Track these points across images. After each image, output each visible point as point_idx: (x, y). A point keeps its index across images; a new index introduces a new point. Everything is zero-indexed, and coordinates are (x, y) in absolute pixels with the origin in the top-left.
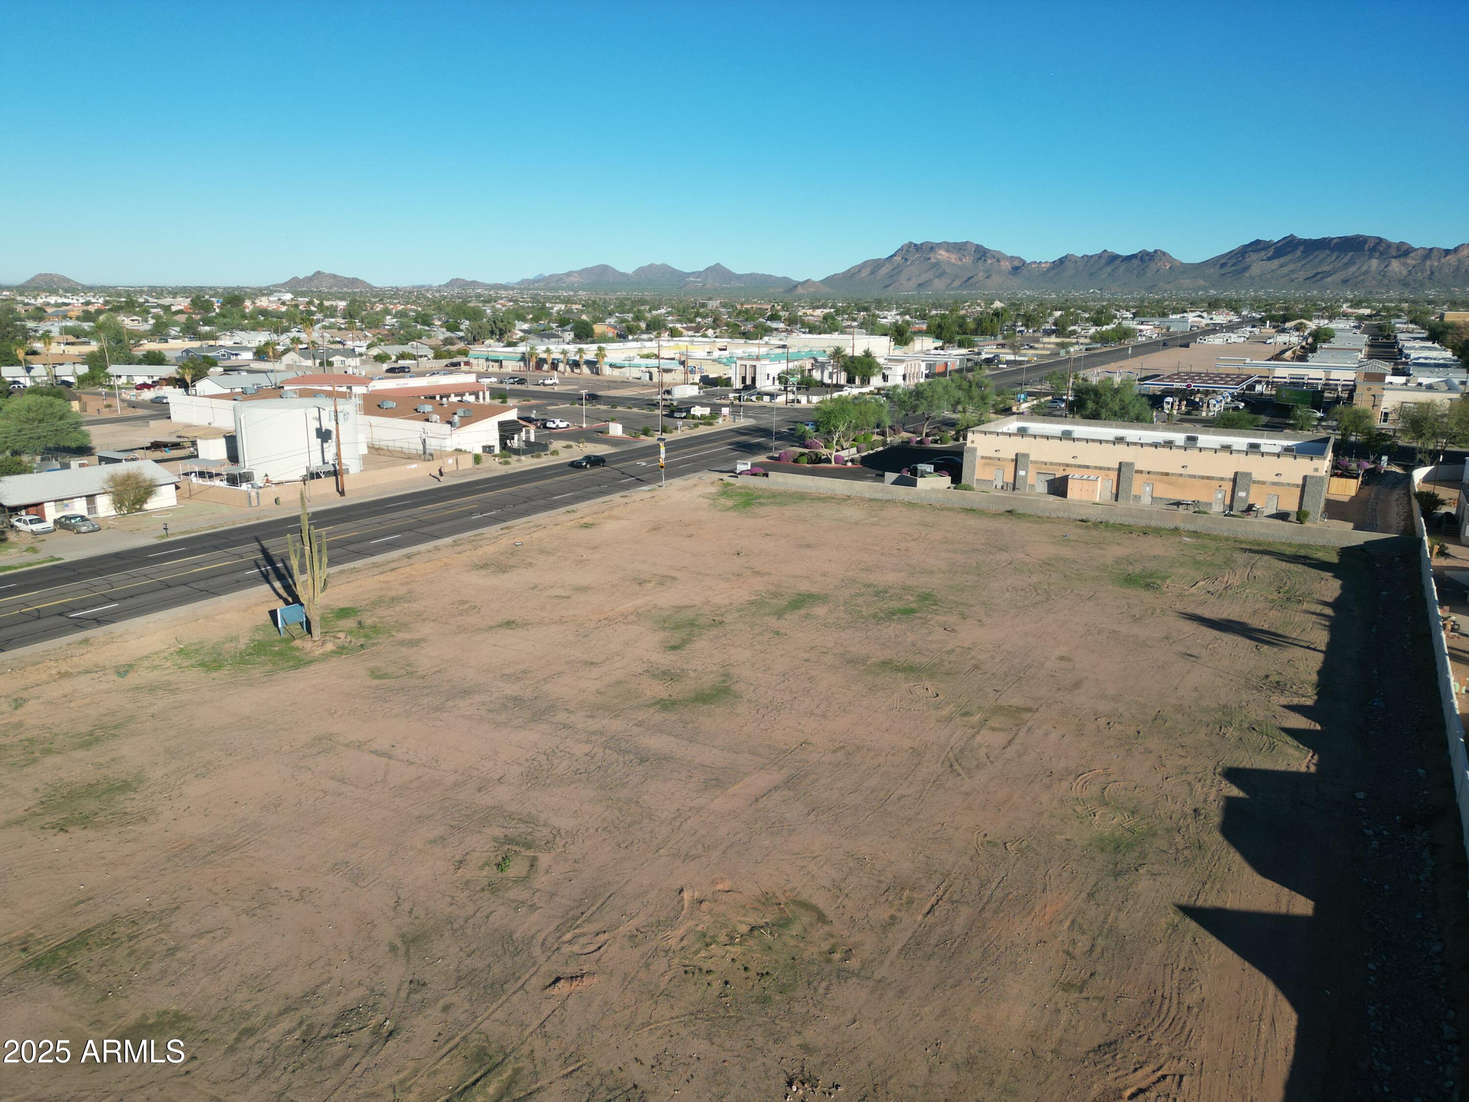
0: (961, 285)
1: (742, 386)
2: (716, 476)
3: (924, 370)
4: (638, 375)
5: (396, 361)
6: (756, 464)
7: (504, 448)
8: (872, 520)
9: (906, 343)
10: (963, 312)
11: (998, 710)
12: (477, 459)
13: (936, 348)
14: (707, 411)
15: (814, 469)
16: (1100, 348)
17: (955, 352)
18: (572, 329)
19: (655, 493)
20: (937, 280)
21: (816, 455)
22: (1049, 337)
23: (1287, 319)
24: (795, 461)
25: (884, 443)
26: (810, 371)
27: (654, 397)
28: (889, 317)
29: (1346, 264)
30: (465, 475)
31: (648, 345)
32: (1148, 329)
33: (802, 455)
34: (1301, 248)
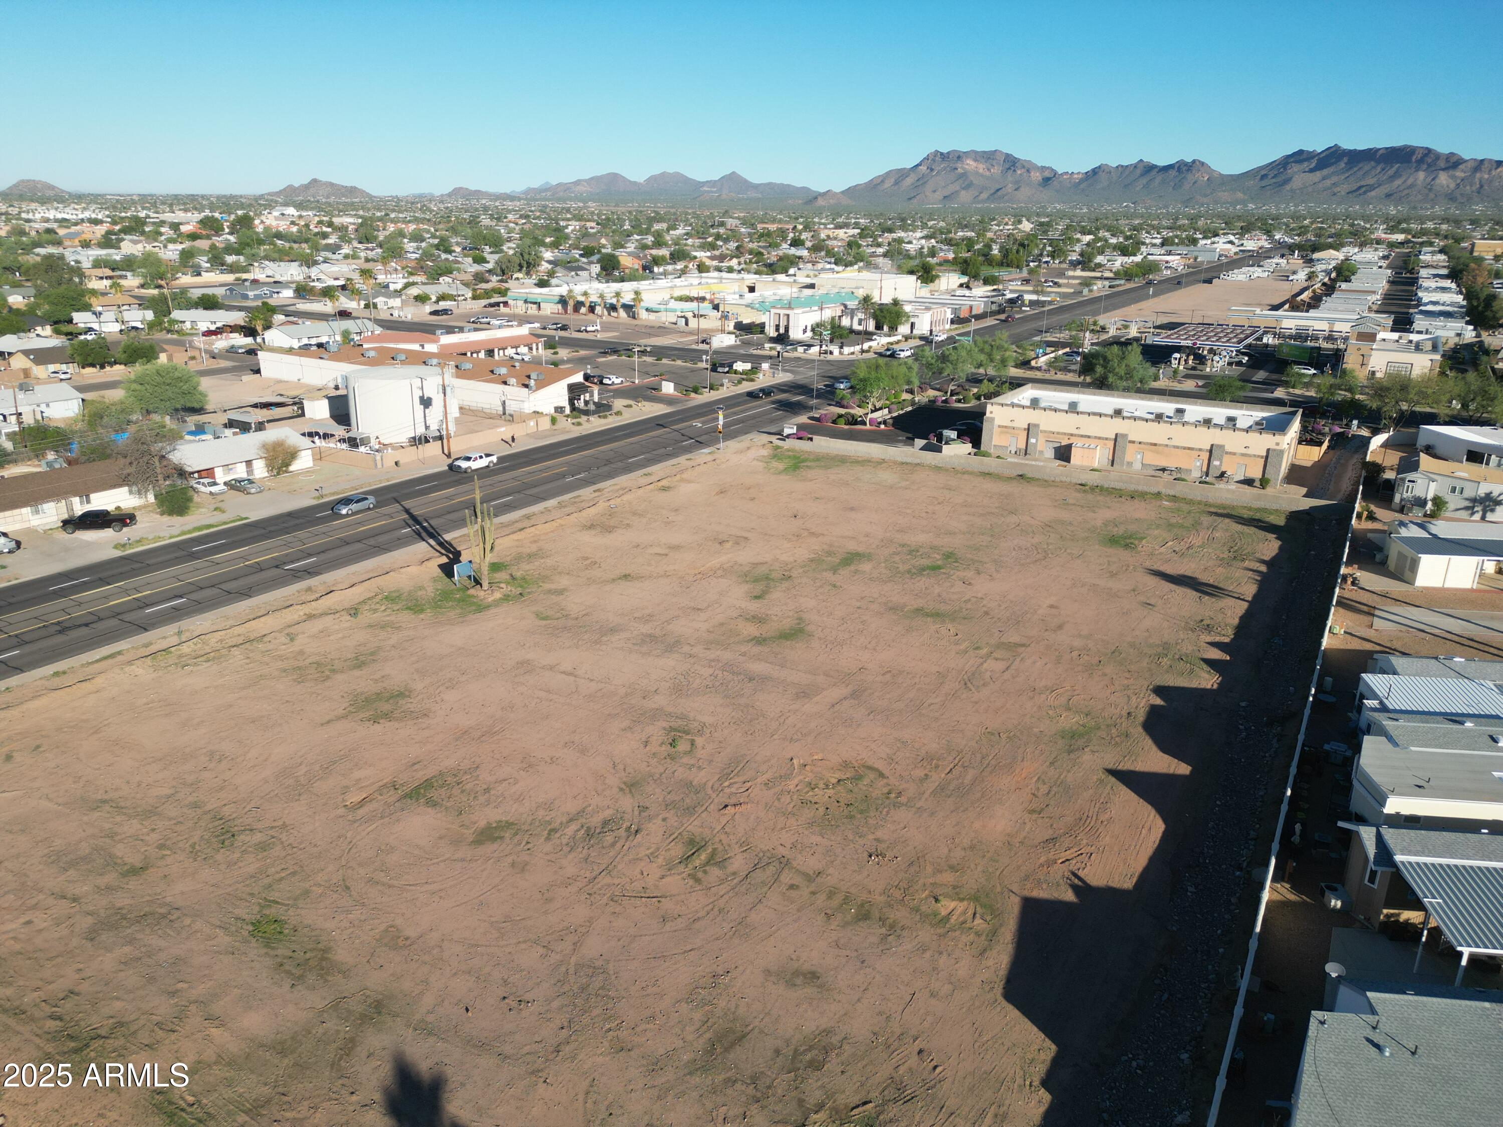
0: (988, 198)
1: (775, 334)
2: (765, 438)
3: (950, 316)
4: (674, 320)
5: (437, 302)
6: (800, 427)
7: (573, 408)
8: (904, 484)
9: (932, 281)
10: (990, 235)
11: (1001, 645)
12: (554, 421)
13: (961, 285)
14: (748, 366)
15: (850, 431)
16: (1124, 285)
17: (981, 291)
18: (598, 262)
19: (715, 456)
20: (963, 192)
21: (853, 416)
22: (1075, 270)
23: (1315, 248)
24: (834, 422)
25: (913, 403)
26: (840, 317)
27: (694, 347)
28: (914, 242)
29: (1391, 177)
30: (545, 437)
31: (678, 284)
32: (1175, 261)
33: (840, 416)
34: (1345, 159)
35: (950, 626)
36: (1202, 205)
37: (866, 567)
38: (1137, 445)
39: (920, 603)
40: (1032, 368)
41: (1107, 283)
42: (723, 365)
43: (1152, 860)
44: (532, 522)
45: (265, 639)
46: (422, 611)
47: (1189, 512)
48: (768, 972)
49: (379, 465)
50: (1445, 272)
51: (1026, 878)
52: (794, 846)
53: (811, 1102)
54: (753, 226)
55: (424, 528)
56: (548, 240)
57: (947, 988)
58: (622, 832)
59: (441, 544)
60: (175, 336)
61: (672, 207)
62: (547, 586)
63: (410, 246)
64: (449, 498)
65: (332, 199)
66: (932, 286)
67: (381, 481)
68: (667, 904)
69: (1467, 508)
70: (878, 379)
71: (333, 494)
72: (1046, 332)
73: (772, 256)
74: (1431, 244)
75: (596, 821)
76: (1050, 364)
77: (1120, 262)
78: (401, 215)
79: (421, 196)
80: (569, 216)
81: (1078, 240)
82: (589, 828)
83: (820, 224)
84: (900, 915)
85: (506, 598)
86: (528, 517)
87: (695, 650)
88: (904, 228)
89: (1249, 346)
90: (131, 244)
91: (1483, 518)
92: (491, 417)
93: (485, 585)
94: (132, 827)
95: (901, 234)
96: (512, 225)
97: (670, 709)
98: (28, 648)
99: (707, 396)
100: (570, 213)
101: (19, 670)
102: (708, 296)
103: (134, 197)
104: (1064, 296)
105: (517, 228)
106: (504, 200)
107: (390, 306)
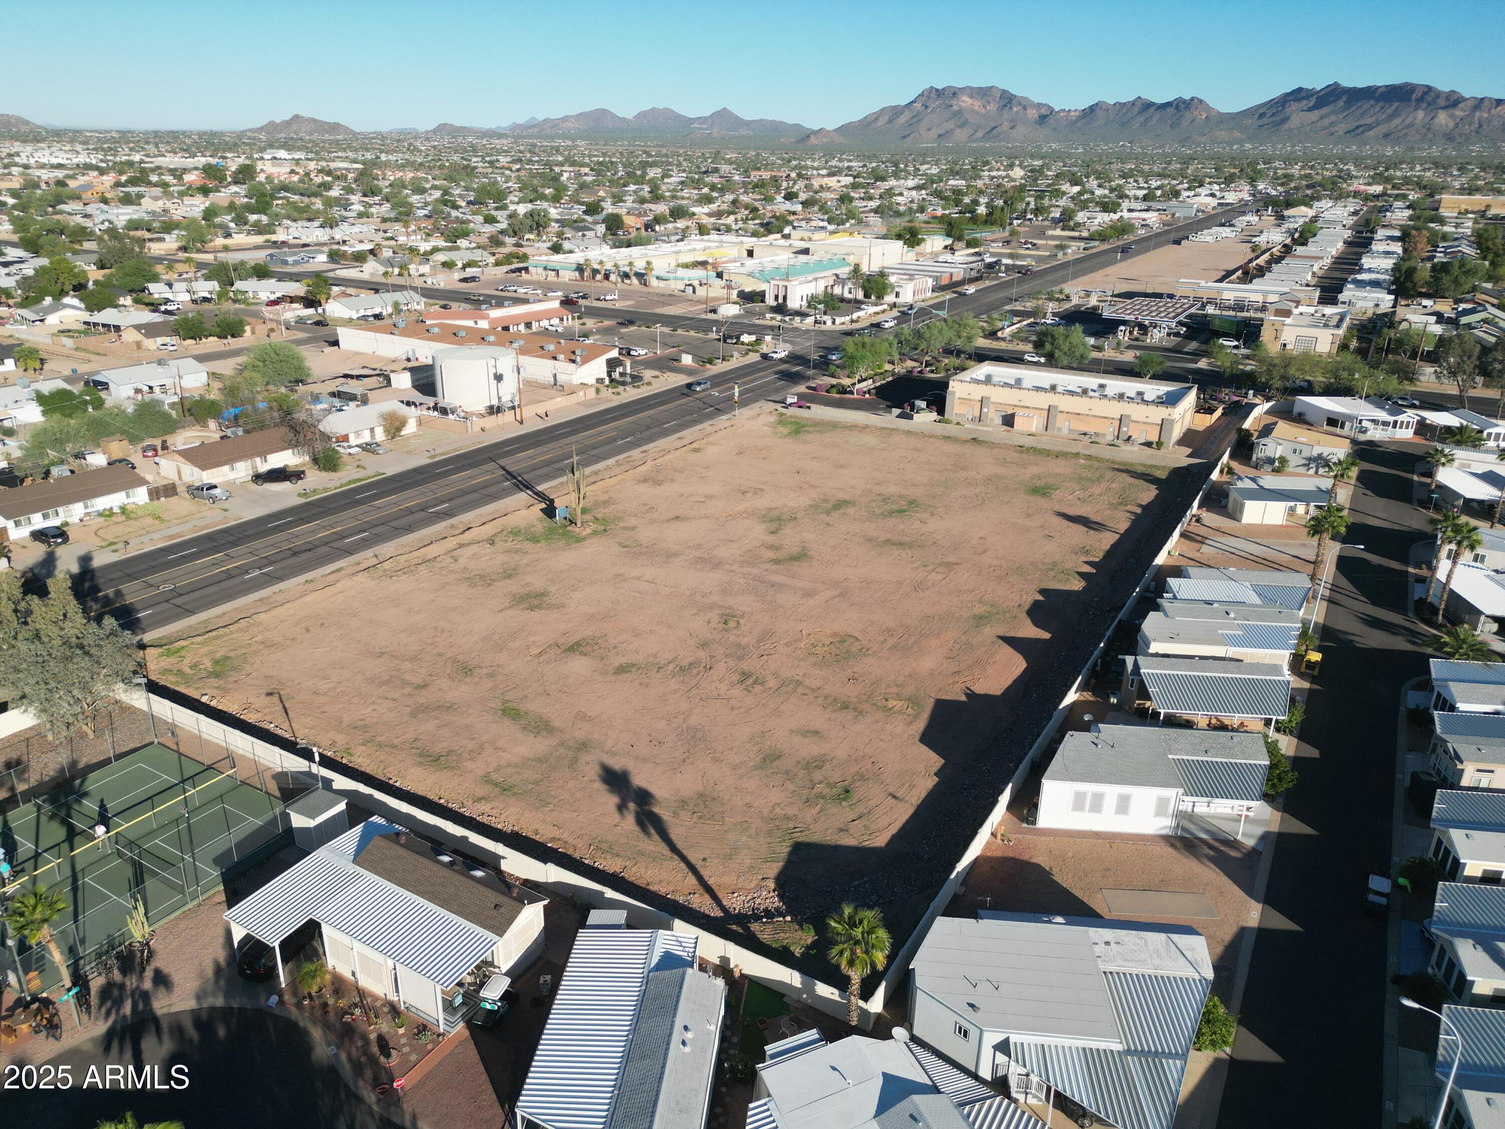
0: (983, 137)
1: (775, 304)
2: (772, 406)
3: (930, 282)
4: (682, 288)
6: (801, 396)
7: (612, 380)
8: (883, 446)
9: (918, 244)
10: (979, 184)
11: (942, 564)
12: (598, 391)
13: (945, 248)
14: (753, 338)
15: (841, 400)
16: (1098, 247)
17: (962, 255)
18: (603, 221)
19: (733, 422)
21: (843, 387)
22: (1055, 229)
23: (1289, 205)
24: (827, 391)
25: (893, 373)
26: (832, 286)
27: (703, 316)
28: (905, 193)
29: (1390, 116)
30: (593, 405)
31: (683, 248)
32: (1152, 217)
33: (833, 386)
34: (1345, 98)
35: (908, 552)
36: (1199, 145)
37: (851, 511)
38: (1065, 415)
39: (889, 536)
40: (999, 339)
42: (731, 337)
43: (1015, 681)
44: (601, 476)
45: (437, 560)
46: (539, 541)
49: (470, 431)
50: (1398, 233)
51: (940, 690)
52: (804, 674)
54: (746, 172)
55: (519, 481)
56: (548, 192)
57: (890, 738)
58: (701, 668)
59: (536, 494)
61: (662, 147)
62: (622, 525)
63: (415, 199)
64: (532, 458)
65: (315, 136)
66: (917, 248)
67: (475, 444)
68: (733, 701)
69: (1304, 465)
70: (863, 357)
71: (442, 454)
72: (1016, 300)
73: (767, 211)
74: (1405, 197)
75: (685, 663)
76: (1014, 336)
77: (1101, 219)
78: (390, 157)
79: (402, 132)
80: (560, 159)
81: (1064, 193)
82: (681, 667)
85: (595, 533)
86: (597, 472)
88: (896, 175)
89: (1190, 316)
90: (150, 200)
91: (1316, 472)
92: (544, 387)
93: (579, 524)
95: (892, 182)
97: (721, 603)
98: (279, 565)
99: (720, 367)
100: (561, 154)
101: (280, 579)
102: (710, 261)
104: (1040, 259)
106: (491, 137)
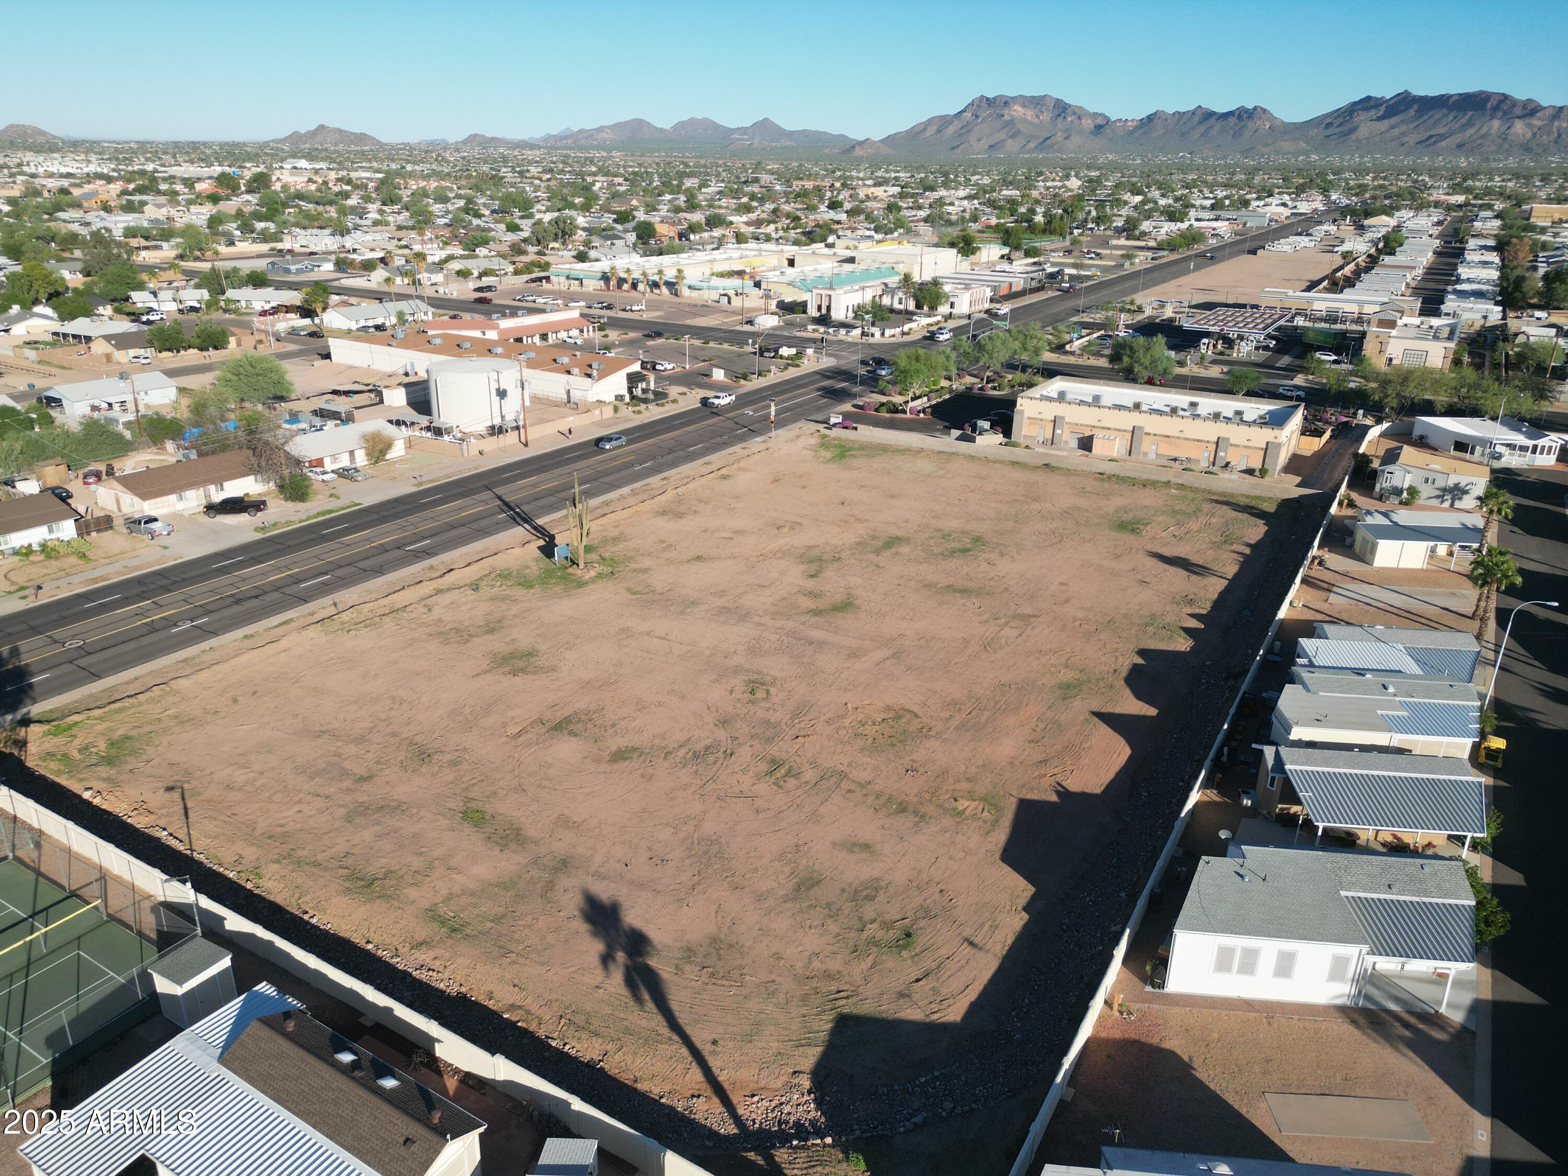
0: (1036, 147)
1: (818, 314)
2: (813, 427)
3: (989, 293)
4: (716, 298)
5: (480, 276)
6: (846, 416)
7: (633, 397)
8: (941, 472)
9: (973, 253)
10: (1035, 194)
11: (1016, 616)
12: (616, 409)
13: (1002, 257)
14: (793, 351)
15: (892, 420)
16: (1168, 256)
17: (1021, 264)
18: (634, 229)
19: (768, 445)
20: (1010, 141)
21: (894, 405)
22: (1119, 238)
23: (1368, 214)
24: (877, 410)
25: (950, 390)
26: (881, 296)
27: (739, 328)
28: (956, 203)
29: (1463, 126)
30: (610, 425)
31: (718, 257)
32: (1223, 227)
33: (882, 405)
34: (1416, 107)
35: (975, 601)
36: (1263, 156)
37: (905, 549)
38: (1152, 437)
39: (951, 581)
40: (1067, 353)
41: (1150, 254)
42: (769, 350)
43: (1118, 774)
44: (612, 508)
45: (408, 609)
46: (531, 587)
47: (1193, 500)
48: (834, 844)
49: (466, 454)
50: (1491, 243)
51: (1023, 786)
52: (850, 764)
53: (867, 918)
54: (788, 183)
55: (517, 513)
56: (577, 201)
57: (962, 854)
58: (720, 754)
59: (535, 528)
60: (233, 316)
61: (701, 157)
62: (633, 566)
63: (437, 208)
64: (534, 485)
65: (341, 147)
66: (972, 258)
67: (470, 470)
68: (759, 802)
69: (1437, 497)
70: (918, 371)
71: (430, 481)
72: (1083, 312)
73: (810, 220)
74: (1490, 207)
75: (700, 746)
76: (1084, 349)
77: (1168, 228)
78: (417, 168)
79: (432, 143)
80: (594, 169)
81: (1126, 203)
82: (695, 752)
83: (859, 179)
84: (929, 809)
85: (600, 576)
86: (607, 504)
87: (763, 620)
88: (946, 185)
89: (1279, 329)
90: (154, 208)
91: (1452, 505)
92: (556, 404)
93: (582, 565)
94: (351, 749)
95: (942, 192)
96: (537, 182)
97: (747, 666)
98: (215, 616)
99: (756, 383)
100: (595, 165)
101: (214, 633)
102: (748, 270)
103: (132, 145)
104: (1105, 269)
105: (543, 185)
106: (523, 148)
107: (433, 281)
